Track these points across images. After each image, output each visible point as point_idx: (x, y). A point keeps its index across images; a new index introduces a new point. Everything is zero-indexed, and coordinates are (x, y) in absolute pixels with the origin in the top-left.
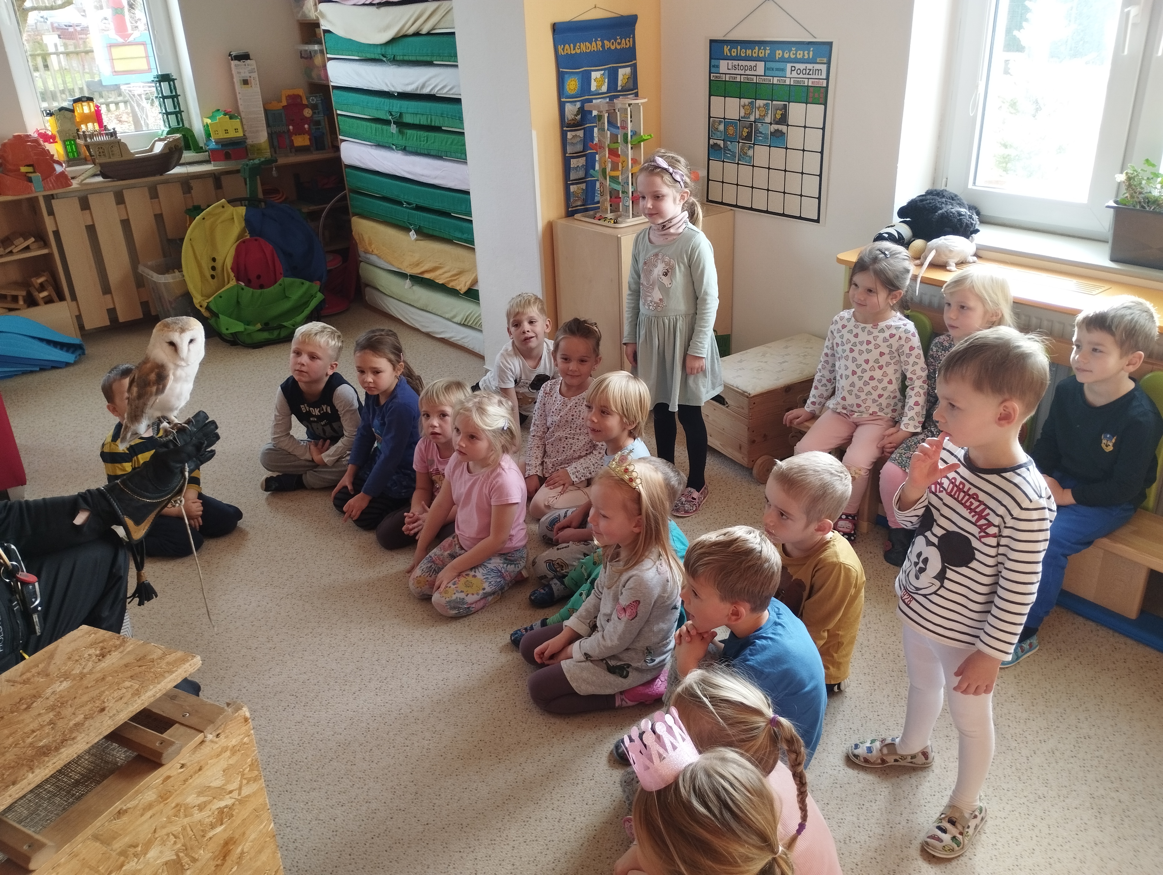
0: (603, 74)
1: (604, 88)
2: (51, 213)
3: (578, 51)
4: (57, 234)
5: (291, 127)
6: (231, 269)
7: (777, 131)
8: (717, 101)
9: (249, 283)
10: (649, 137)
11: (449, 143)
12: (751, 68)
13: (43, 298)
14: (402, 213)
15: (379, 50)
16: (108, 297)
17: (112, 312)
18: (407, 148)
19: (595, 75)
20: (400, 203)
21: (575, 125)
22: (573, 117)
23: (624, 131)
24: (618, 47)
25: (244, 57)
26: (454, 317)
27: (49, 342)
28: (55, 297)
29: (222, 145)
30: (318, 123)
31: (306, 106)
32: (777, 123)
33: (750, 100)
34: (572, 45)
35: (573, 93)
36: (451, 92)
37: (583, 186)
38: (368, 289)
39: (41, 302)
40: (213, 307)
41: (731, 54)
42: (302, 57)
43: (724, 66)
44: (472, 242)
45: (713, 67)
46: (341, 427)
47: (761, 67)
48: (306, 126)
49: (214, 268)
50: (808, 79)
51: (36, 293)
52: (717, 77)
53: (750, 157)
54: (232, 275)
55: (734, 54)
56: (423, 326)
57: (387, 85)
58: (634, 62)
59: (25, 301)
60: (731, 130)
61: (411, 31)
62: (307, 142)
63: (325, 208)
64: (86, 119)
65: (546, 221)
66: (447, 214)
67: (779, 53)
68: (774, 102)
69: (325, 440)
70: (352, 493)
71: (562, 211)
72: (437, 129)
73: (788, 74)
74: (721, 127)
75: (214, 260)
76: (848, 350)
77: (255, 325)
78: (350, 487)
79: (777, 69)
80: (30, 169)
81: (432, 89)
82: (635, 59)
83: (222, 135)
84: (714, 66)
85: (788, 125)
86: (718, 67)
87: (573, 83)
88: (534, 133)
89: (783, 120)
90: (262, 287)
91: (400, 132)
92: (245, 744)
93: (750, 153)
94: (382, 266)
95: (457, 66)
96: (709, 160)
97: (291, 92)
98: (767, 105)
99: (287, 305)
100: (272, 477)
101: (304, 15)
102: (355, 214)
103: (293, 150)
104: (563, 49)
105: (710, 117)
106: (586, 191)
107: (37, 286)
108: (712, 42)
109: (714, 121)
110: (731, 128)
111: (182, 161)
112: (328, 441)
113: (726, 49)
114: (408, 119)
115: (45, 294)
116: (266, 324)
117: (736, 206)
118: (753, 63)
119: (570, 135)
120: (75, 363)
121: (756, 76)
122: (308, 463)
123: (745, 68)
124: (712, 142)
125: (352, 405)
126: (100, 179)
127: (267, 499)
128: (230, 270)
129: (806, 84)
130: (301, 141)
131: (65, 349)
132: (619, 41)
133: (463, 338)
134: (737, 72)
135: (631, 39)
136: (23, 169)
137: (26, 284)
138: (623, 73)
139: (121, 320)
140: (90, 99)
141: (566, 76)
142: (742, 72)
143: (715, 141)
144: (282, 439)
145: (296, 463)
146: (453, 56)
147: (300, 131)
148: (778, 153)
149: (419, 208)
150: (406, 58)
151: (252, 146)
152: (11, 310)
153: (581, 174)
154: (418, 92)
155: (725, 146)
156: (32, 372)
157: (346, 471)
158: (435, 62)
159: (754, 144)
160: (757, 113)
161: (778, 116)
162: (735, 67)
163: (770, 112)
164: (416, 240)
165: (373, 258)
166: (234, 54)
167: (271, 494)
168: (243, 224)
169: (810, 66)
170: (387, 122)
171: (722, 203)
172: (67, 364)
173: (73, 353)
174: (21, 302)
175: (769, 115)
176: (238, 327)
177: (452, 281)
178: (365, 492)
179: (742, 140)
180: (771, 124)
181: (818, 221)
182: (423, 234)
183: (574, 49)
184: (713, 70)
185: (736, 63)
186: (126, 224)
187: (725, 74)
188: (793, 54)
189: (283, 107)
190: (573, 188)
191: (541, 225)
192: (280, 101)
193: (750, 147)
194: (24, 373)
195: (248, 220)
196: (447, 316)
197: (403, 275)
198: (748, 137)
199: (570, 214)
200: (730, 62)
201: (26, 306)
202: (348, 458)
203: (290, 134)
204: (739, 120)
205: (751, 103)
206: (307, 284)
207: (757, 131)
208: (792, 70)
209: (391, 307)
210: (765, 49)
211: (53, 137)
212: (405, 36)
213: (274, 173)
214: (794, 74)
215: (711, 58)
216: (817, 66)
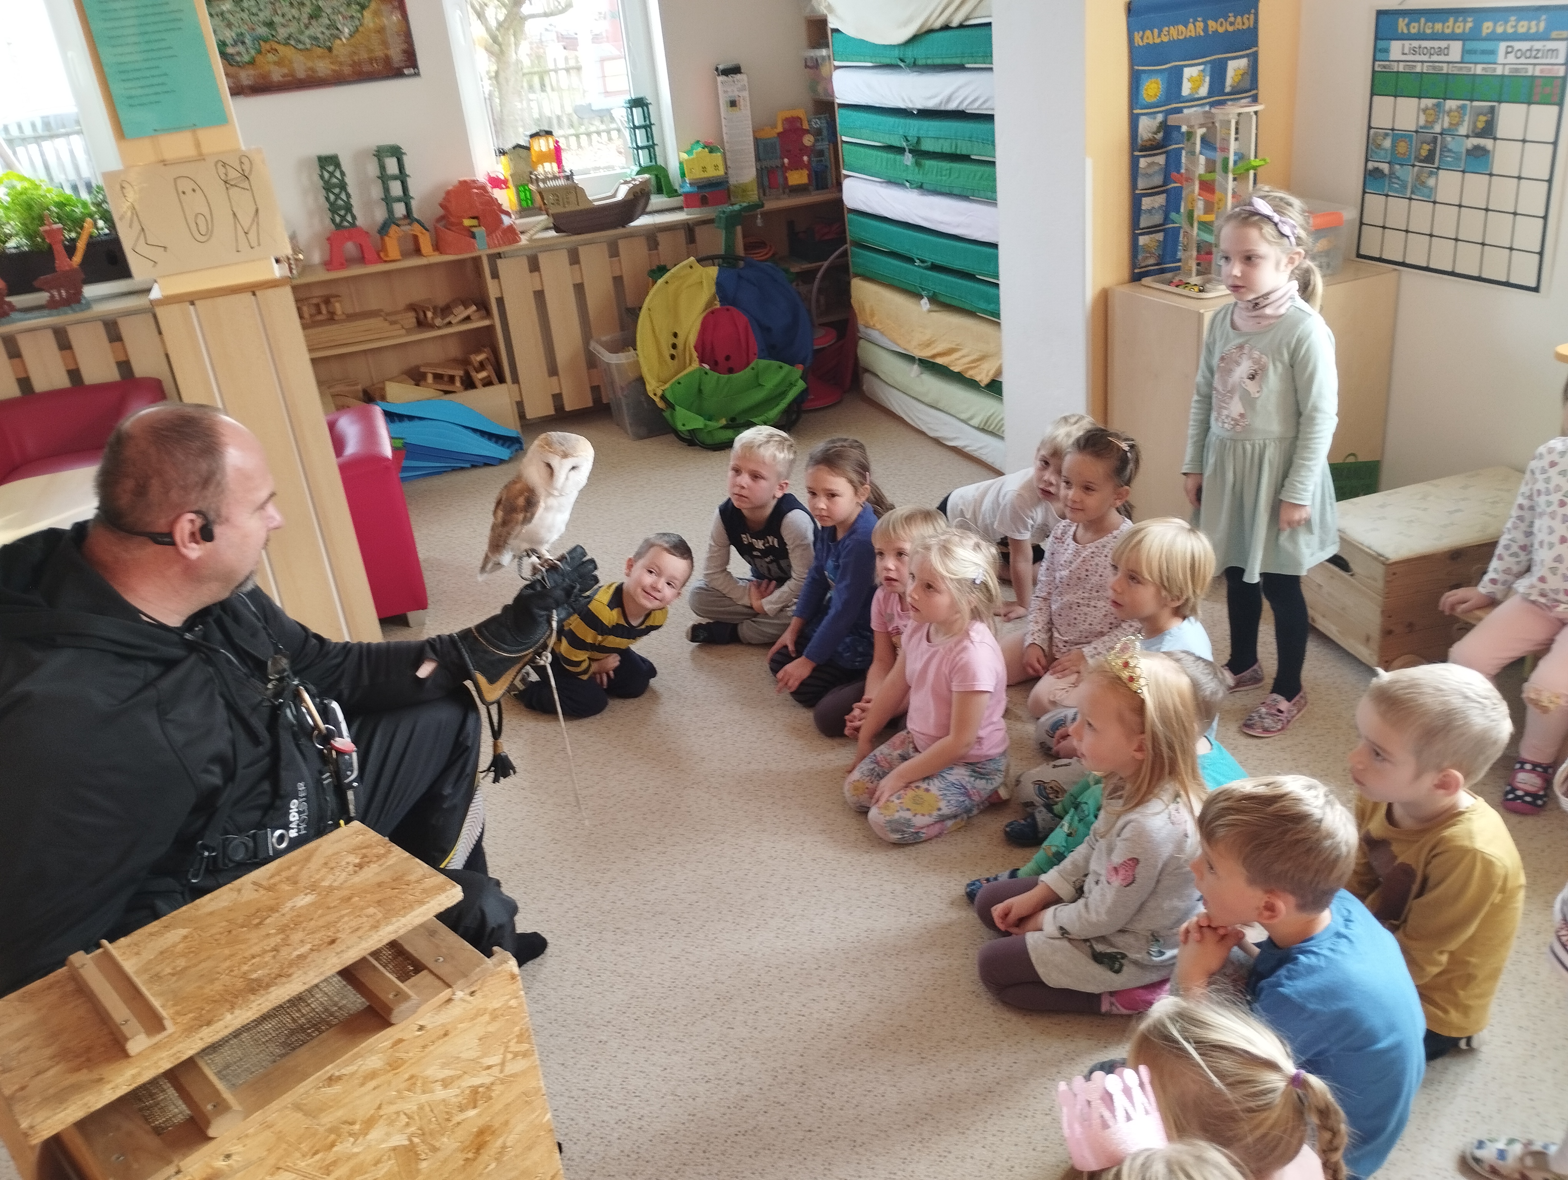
0: (1203, 71)
1: (1203, 91)
2: (495, 275)
3: (1165, 39)
4: (500, 301)
5: (786, 161)
6: (695, 347)
7: (1477, 148)
8: (1383, 103)
9: (715, 366)
10: (1262, 163)
11: (977, 178)
12: (1440, 52)
13: (481, 380)
14: (914, 273)
15: (896, 53)
16: (555, 378)
17: (557, 398)
18: (925, 186)
19: (1190, 73)
20: (910, 260)
21: (1152, 148)
22: (1150, 135)
23: (1223, 155)
24: (1230, 29)
25: (735, 70)
26: (971, 418)
27: (483, 433)
28: (495, 379)
29: (699, 187)
30: (821, 153)
31: (807, 132)
32: (1478, 135)
33: (1435, 101)
34: (1156, 31)
35: (1153, 100)
36: (985, 106)
37: (1160, 236)
38: (867, 376)
39: (478, 384)
40: (669, 396)
41: (1408, 29)
42: (806, 66)
43: (1396, 49)
44: (998, 315)
45: (1379, 52)
46: (790, 566)
47: (1456, 48)
48: (805, 158)
49: (674, 346)
50: (1535, 64)
51: (473, 374)
52: (1384, 67)
53: (1431, 189)
54: (695, 354)
55: (1413, 31)
56: (930, 429)
57: (904, 100)
58: (1254, 49)
59: (462, 383)
60: (1402, 147)
61: (938, 24)
62: (805, 180)
63: (821, 266)
64: (543, 157)
65: (1099, 288)
66: (970, 276)
67: (1487, 27)
68: (1476, 103)
69: (770, 580)
70: (794, 655)
71: (1125, 273)
72: (965, 158)
73: (1501, 59)
74: (1387, 143)
75: (675, 335)
76: (1556, 503)
77: (717, 420)
78: (791, 648)
79: (1484, 52)
80: (474, 222)
81: (961, 102)
82: (1256, 46)
83: (699, 174)
84: (1380, 50)
85: (1495, 139)
86: (1387, 51)
87: (1154, 85)
88: (1089, 163)
89: (1488, 131)
90: (731, 371)
91: (918, 164)
92: (511, 1007)
93: (1431, 182)
94: (885, 345)
95: (991, 69)
96: (1364, 192)
97: (789, 114)
98: (1463, 107)
99: (758, 396)
100: (700, 624)
101: (813, 9)
102: (856, 275)
103: (787, 190)
104: (1142, 38)
105: (1370, 128)
106: (1164, 244)
107: (476, 365)
108: (1380, 13)
109: (1376, 134)
110: (1403, 144)
111: (649, 209)
112: (774, 582)
113: (1402, 23)
114: (928, 145)
115: (483, 374)
116: (733, 419)
117: (1403, 264)
118: (1443, 44)
119: (1143, 163)
120: (511, 460)
121: (1448, 62)
122: (746, 610)
123: (1430, 52)
124: (1371, 165)
125: (806, 538)
126: (552, 233)
127: (693, 652)
128: (693, 350)
129: (1530, 74)
130: (798, 178)
131: (501, 442)
132: (1232, 19)
133: (981, 448)
134: (1417, 58)
135: (1252, 17)
136: (467, 222)
137: (464, 362)
138: (1236, 67)
139: (568, 408)
140: (549, 133)
141: (1143, 76)
142: (1425, 58)
143: (1376, 165)
144: (716, 576)
145: (731, 609)
146: (988, 56)
147: (796, 165)
148: (1476, 183)
149: (935, 267)
150: (929, 62)
151: (735, 186)
152: (446, 392)
153: (1158, 219)
154: (943, 108)
155: (1392, 173)
156: (462, 468)
157: (788, 625)
158: (968, 66)
159: (1438, 168)
160: (1447, 119)
161: (1480, 125)
162: (1414, 51)
163: (1467, 118)
164: (930, 311)
165: (875, 334)
166: (721, 67)
167: (699, 647)
168: (713, 289)
169: (1538, 45)
170: (900, 150)
171: (1380, 260)
172: (502, 461)
173: (508, 447)
174: (458, 384)
175: (1466, 124)
176: (697, 423)
177: (971, 368)
178: (807, 657)
179: (1420, 161)
180: (1467, 136)
181: (1536, 289)
182: (940, 303)
183: (1159, 36)
184: (1379, 56)
185: (1415, 44)
186: (579, 288)
187: (1398, 61)
188: (1513, 27)
189: (779, 134)
190: (1143, 240)
191: (1090, 293)
192: (774, 126)
193: (1431, 174)
194: (454, 469)
195: (720, 285)
196: (964, 416)
197: (910, 358)
198: (1429, 158)
199: (1136, 277)
200: (1407, 43)
201: (462, 388)
202: (794, 608)
203: (784, 169)
204: (1416, 132)
205: (1438, 105)
206: (787, 367)
207: (1444, 149)
208: (1507, 53)
209: (893, 402)
210: (1465, 21)
211: (505, 182)
212: (931, 31)
213: (759, 222)
214: (1511, 59)
215: (1377, 38)
216: (1550, 45)
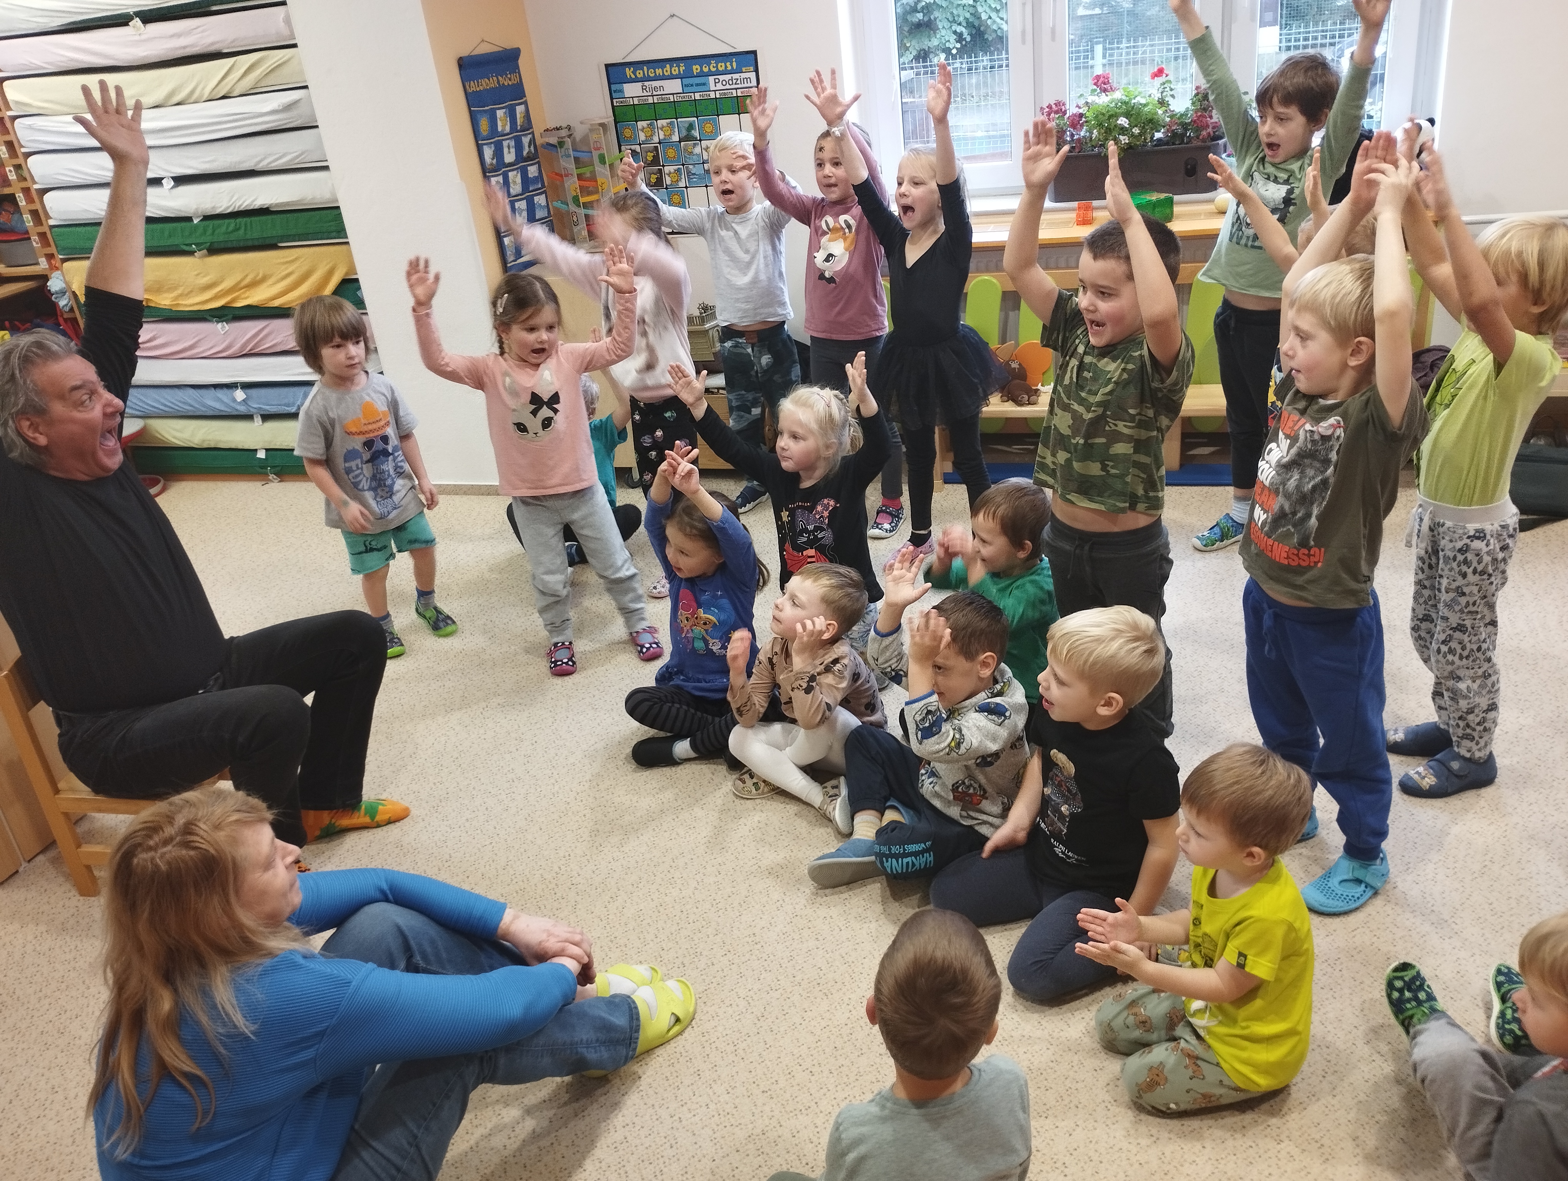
12: (664, 88)
33: (669, 120)
41: (636, 76)
43: (629, 89)
47: (676, 84)
50: (737, 89)
52: (621, 102)
55: (640, 76)
67: (696, 69)
68: (701, 118)
73: (712, 87)
79: (697, 85)
84: (615, 91)
86: (621, 91)
105: (620, 145)
108: (608, 66)
113: (628, 72)
118: (664, 82)
121: (672, 94)
123: (657, 88)
129: (735, 95)
134: (649, 93)
135: (518, 75)
142: (654, 93)
162: (644, 89)
169: (735, 76)
184: (616, 95)
185: (643, 84)
187: (633, 97)
188: (714, 67)
200: (636, 84)
205: (671, 123)
208: (715, 83)
210: (679, 67)
214: (719, 86)
215: (610, 84)
216: (743, 75)
